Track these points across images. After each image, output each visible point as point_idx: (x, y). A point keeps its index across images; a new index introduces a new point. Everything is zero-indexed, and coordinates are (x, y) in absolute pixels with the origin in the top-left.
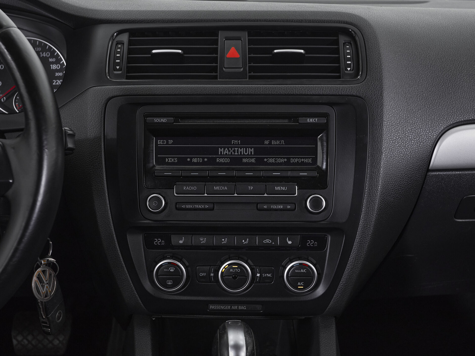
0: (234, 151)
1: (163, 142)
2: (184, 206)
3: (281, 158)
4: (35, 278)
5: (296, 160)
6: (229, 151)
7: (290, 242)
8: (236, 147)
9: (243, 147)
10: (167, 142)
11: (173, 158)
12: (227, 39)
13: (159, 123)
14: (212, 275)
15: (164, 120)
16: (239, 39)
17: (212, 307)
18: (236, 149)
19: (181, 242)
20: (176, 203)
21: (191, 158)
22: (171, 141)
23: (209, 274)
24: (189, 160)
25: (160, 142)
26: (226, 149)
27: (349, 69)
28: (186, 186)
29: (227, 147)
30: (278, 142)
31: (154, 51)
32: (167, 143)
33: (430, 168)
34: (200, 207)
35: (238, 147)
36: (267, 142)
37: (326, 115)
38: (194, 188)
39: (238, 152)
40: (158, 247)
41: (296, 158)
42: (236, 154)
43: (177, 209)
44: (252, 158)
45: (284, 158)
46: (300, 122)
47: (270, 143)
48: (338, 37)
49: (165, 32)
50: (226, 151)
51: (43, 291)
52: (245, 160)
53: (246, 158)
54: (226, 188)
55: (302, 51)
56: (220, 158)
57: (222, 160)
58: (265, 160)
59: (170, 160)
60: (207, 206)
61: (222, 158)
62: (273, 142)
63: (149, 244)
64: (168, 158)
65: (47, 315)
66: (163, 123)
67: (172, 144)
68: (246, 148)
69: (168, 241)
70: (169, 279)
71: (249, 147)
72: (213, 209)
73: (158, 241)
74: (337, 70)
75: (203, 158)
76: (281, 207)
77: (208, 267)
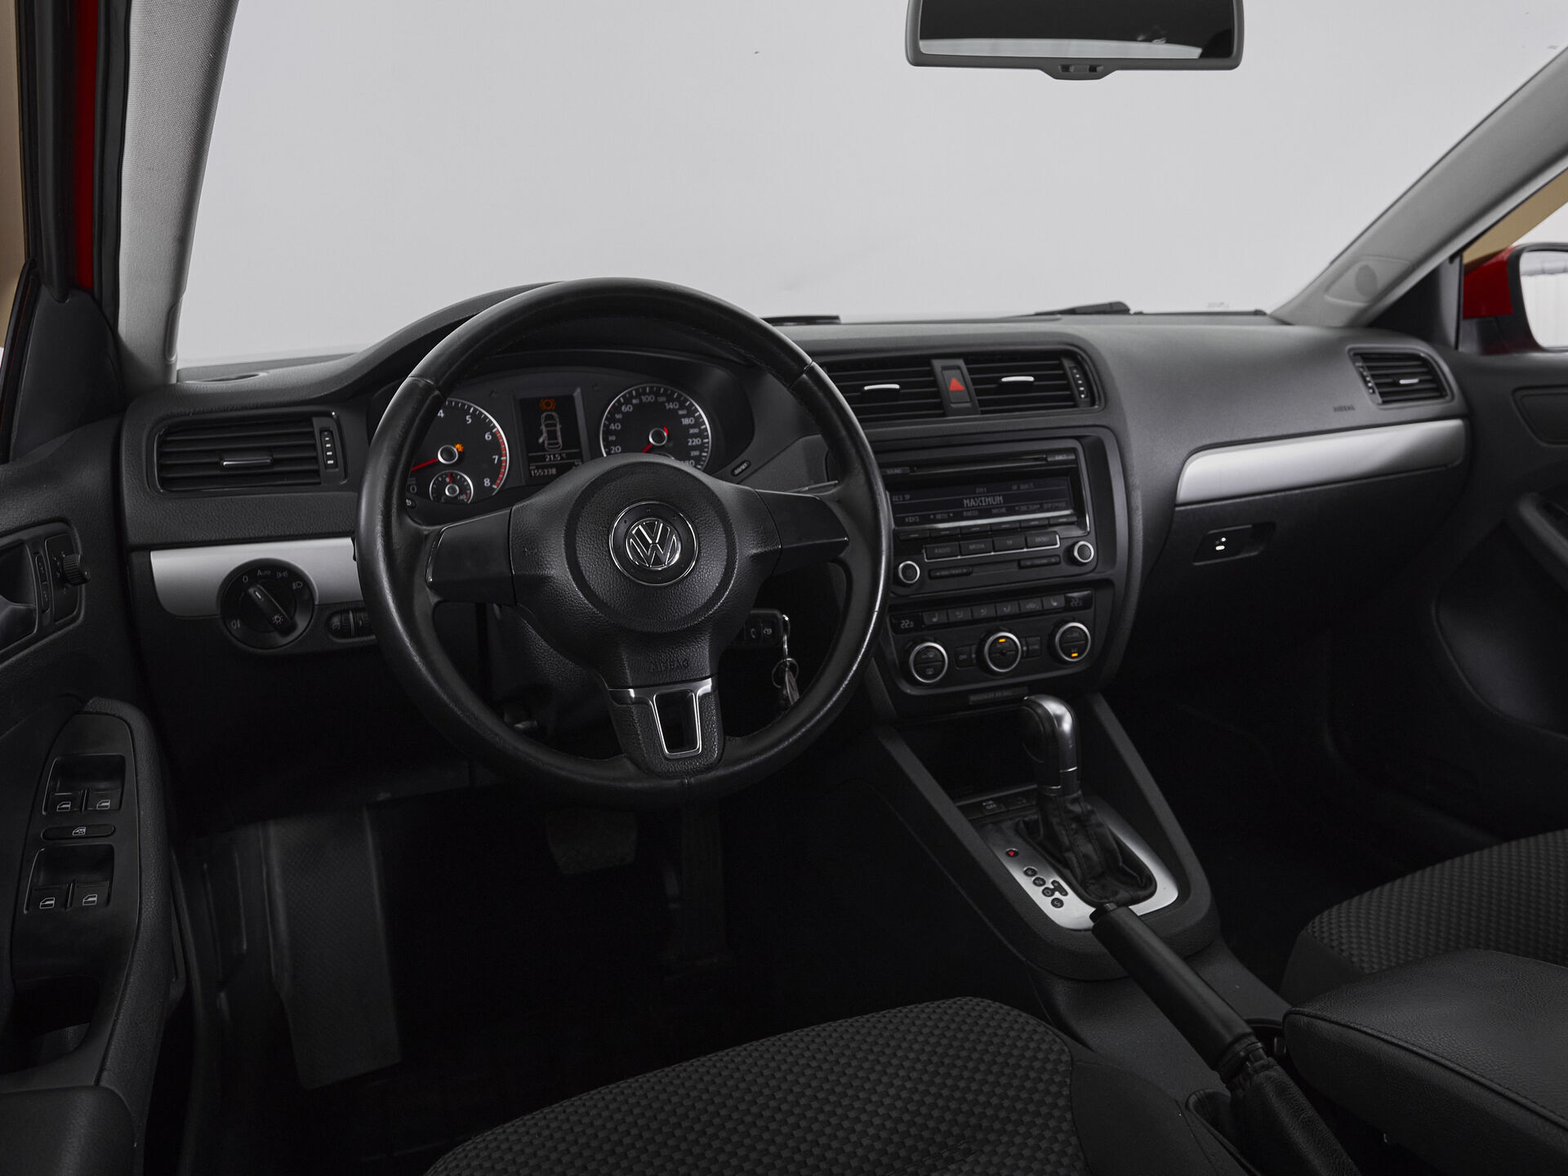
0: (981, 501)
1: (899, 498)
2: (938, 574)
3: (1034, 504)
5: (1050, 505)
6: (976, 502)
7: (1055, 604)
8: (983, 497)
9: (991, 496)
10: (904, 498)
11: (914, 516)
12: (945, 368)
13: (894, 475)
14: (974, 656)
15: (898, 471)
16: (956, 368)
17: (973, 698)
18: (983, 499)
19: (935, 620)
20: (929, 571)
21: (934, 515)
22: (908, 497)
23: (971, 656)
24: (932, 517)
25: (895, 498)
26: (972, 500)
27: (1083, 396)
28: (938, 548)
29: (974, 498)
30: (1027, 486)
31: (866, 388)
32: (904, 500)
33: (1177, 502)
34: (955, 572)
35: (985, 496)
36: (1015, 487)
37: (1073, 450)
38: (947, 550)
39: (985, 502)
40: (908, 630)
42: (984, 504)
43: (931, 578)
44: (1002, 507)
45: (1037, 504)
46: (1049, 459)
47: (1019, 488)
48: (1059, 360)
50: (973, 503)
52: (994, 511)
53: (994, 508)
54: (983, 546)
55: (1031, 379)
56: (966, 511)
57: (969, 514)
58: (1017, 508)
59: (911, 520)
60: (965, 571)
61: (969, 511)
62: (1022, 487)
63: (894, 628)
64: (908, 517)
66: (897, 475)
67: (910, 499)
68: (994, 496)
69: (919, 620)
70: (929, 667)
71: (996, 495)
72: (970, 574)
73: (905, 624)
74: (1071, 398)
75: (948, 513)
76: (1045, 561)
77: (968, 648)
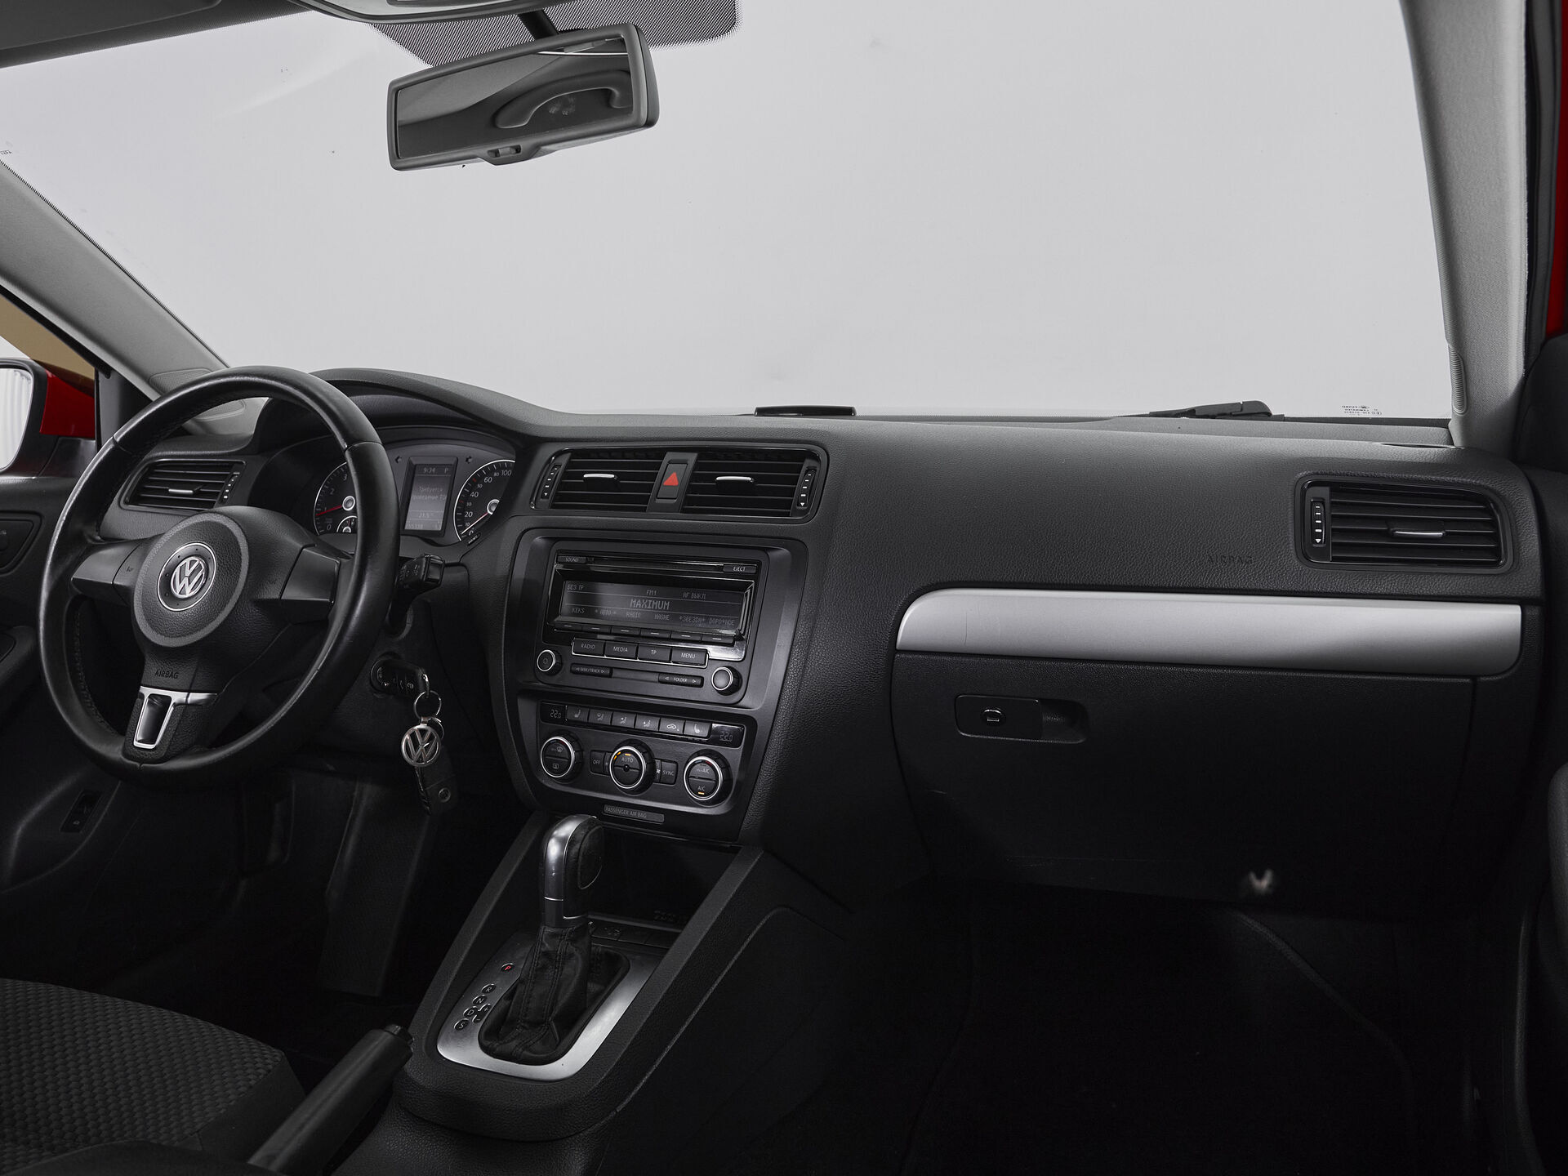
0: (648, 604)
1: (575, 587)
2: (578, 669)
4: (407, 737)
6: (642, 603)
7: (698, 732)
8: (651, 599)
9: (658, 600)
11: (580, 607)
12: (672, 461)
13: (570, 562)
14: (602, 763)
15: (575, 560)
16: (685, 462)
17: (608, 809)
18: (650, 601)
19: (576, 716)
20: (572, 665)
21: (600, 610)
22: (581, 587)
24: (597, 611)
26: (639, 601)
27: (801, 504)
28: (584, 642)
29: (640, 599)
30: (699, 596)
31: (585, 476)
32: (578, 589)
33: (897, 647)
34: (595, 671)
35: (653, 600)
36: (686, 595)
37: (757, 564)
38: (592, 647)
39: (651, 605)
40: (551, 719)
41: (716, 618)
42: (650, 607)
43: (570, 671)
44: (666, 614)
46: (726, 569)
48: (801, 462)
49: (598, 453)
50: (639, 604)
51: (415, 755)
52: (657, 617)
53: (659, 613)
54: (627, 650)
55: (749, 479)
59: (577, 610)
60: (604, 672)
62: (694, 596)
63: (543, 715)
65: (424, 788)
66: (574, 563)
67: (583, 590)
68: (661, 600)
69: (564, 714)
70: (556, 762)
71: (664, 600)
72: (610, 676)
73: (552, 713)
74: (788, 505)
76: (685, 680)
77: (603, 754)
